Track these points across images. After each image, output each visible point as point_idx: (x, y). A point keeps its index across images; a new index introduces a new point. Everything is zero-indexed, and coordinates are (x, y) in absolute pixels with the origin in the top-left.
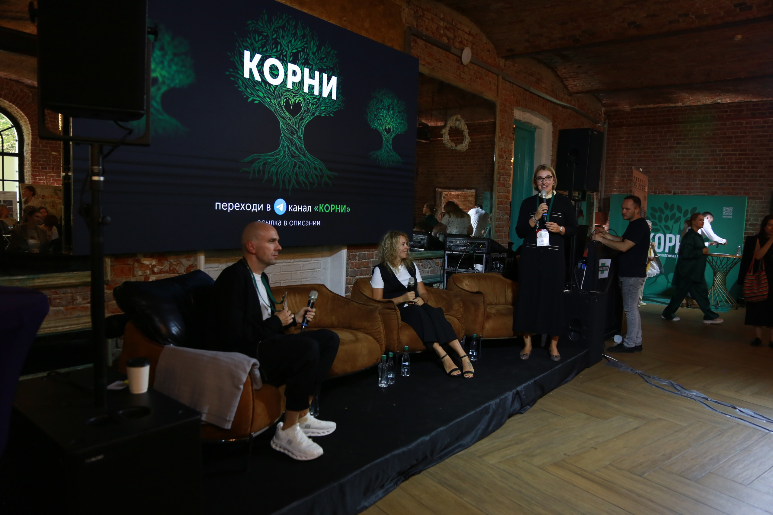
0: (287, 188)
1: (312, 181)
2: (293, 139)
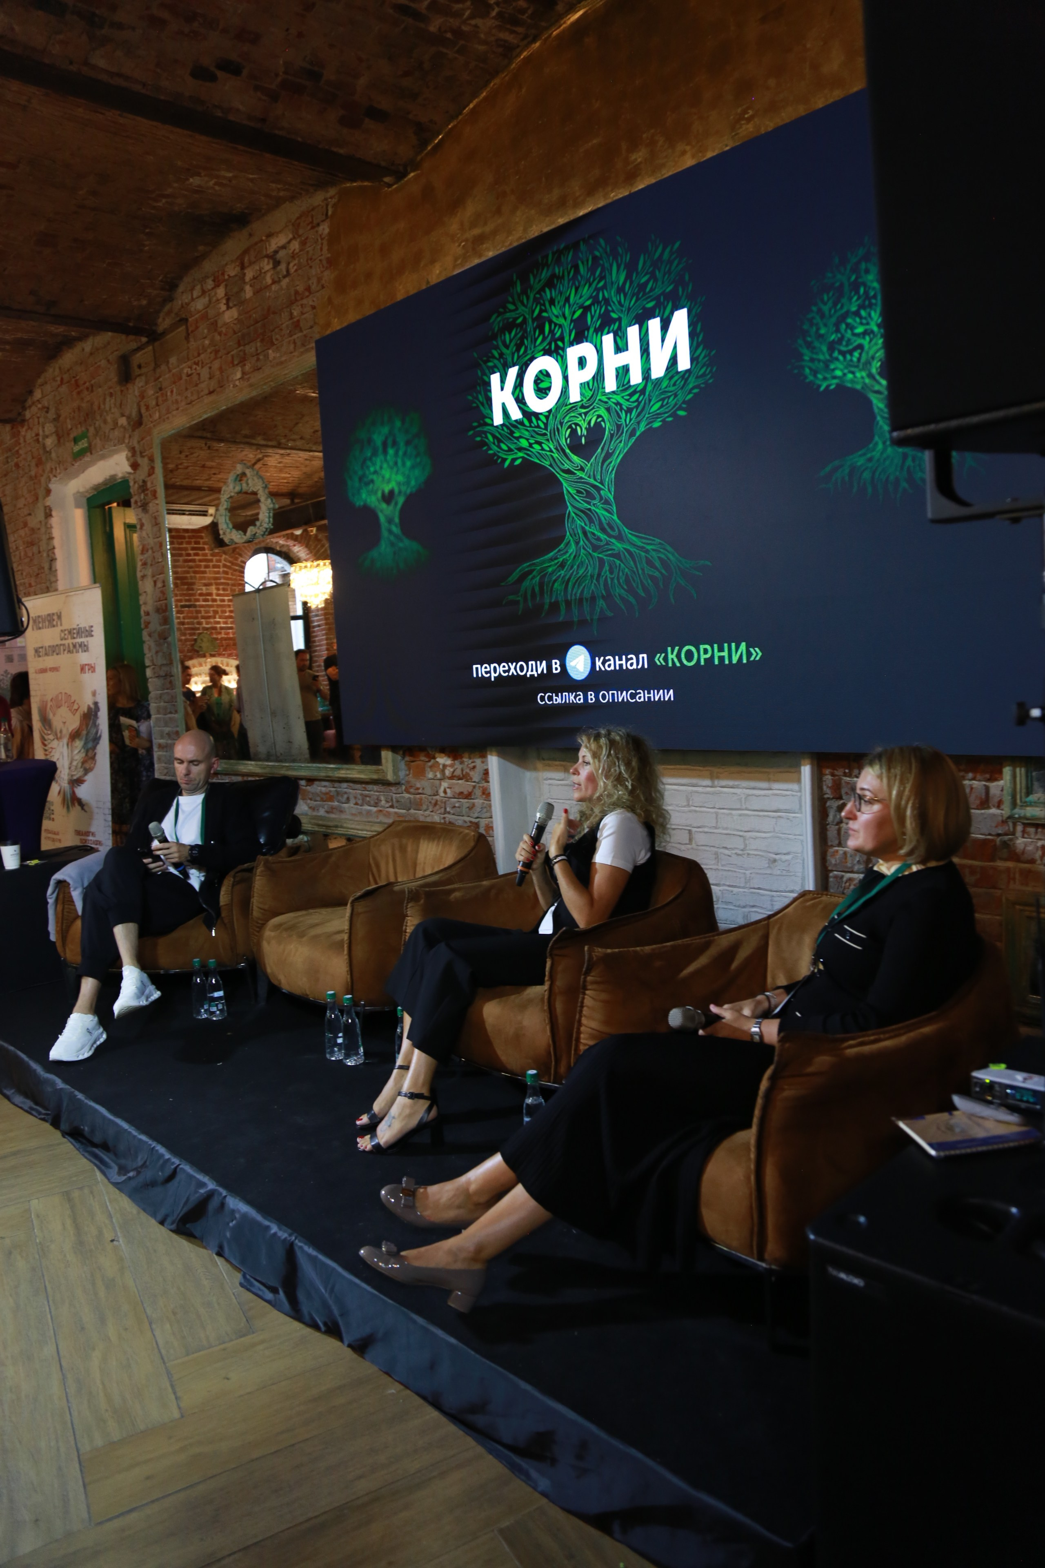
0: (589, 619)
1: (643, 594)
2: (593, 508)
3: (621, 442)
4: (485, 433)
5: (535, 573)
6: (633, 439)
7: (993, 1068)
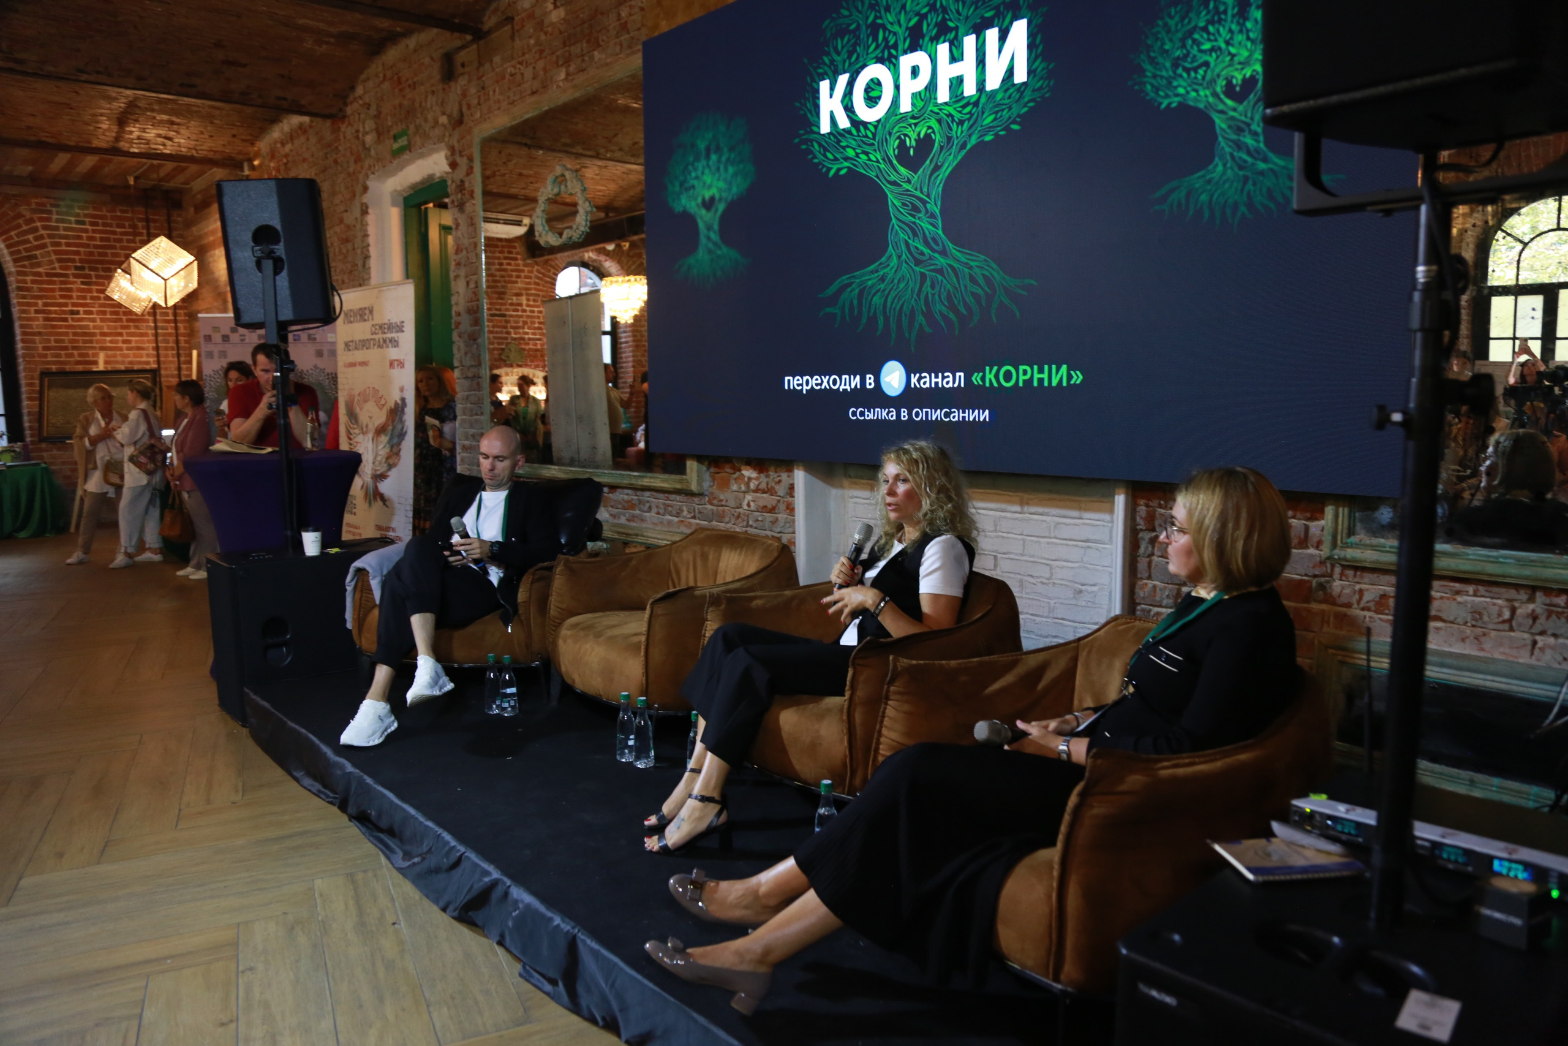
0: (907, 335)
1: (964, 312)
2: (918, 221)
3: (950, 155)
4: (811, 141)
5: (854, 286)
6: (964, 152)
7: (1314, 797)
